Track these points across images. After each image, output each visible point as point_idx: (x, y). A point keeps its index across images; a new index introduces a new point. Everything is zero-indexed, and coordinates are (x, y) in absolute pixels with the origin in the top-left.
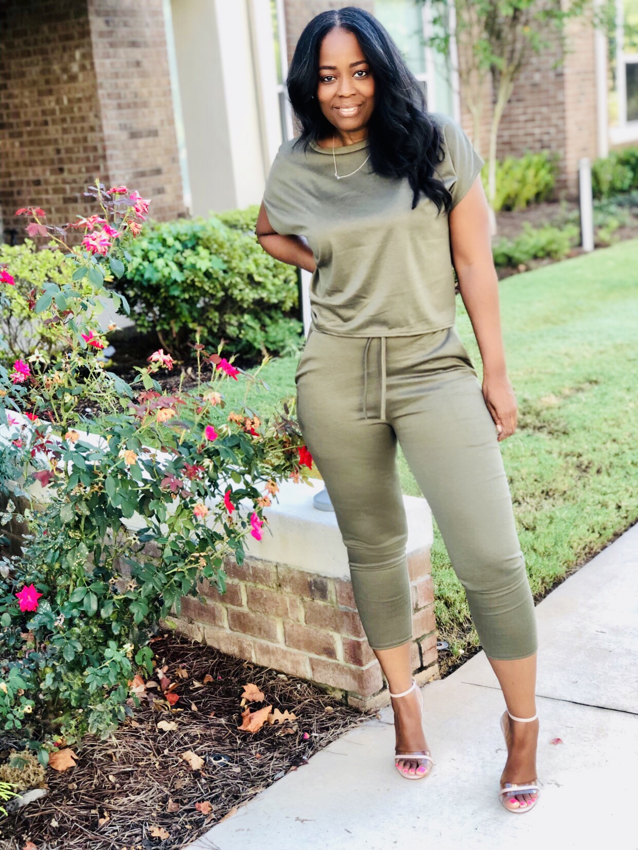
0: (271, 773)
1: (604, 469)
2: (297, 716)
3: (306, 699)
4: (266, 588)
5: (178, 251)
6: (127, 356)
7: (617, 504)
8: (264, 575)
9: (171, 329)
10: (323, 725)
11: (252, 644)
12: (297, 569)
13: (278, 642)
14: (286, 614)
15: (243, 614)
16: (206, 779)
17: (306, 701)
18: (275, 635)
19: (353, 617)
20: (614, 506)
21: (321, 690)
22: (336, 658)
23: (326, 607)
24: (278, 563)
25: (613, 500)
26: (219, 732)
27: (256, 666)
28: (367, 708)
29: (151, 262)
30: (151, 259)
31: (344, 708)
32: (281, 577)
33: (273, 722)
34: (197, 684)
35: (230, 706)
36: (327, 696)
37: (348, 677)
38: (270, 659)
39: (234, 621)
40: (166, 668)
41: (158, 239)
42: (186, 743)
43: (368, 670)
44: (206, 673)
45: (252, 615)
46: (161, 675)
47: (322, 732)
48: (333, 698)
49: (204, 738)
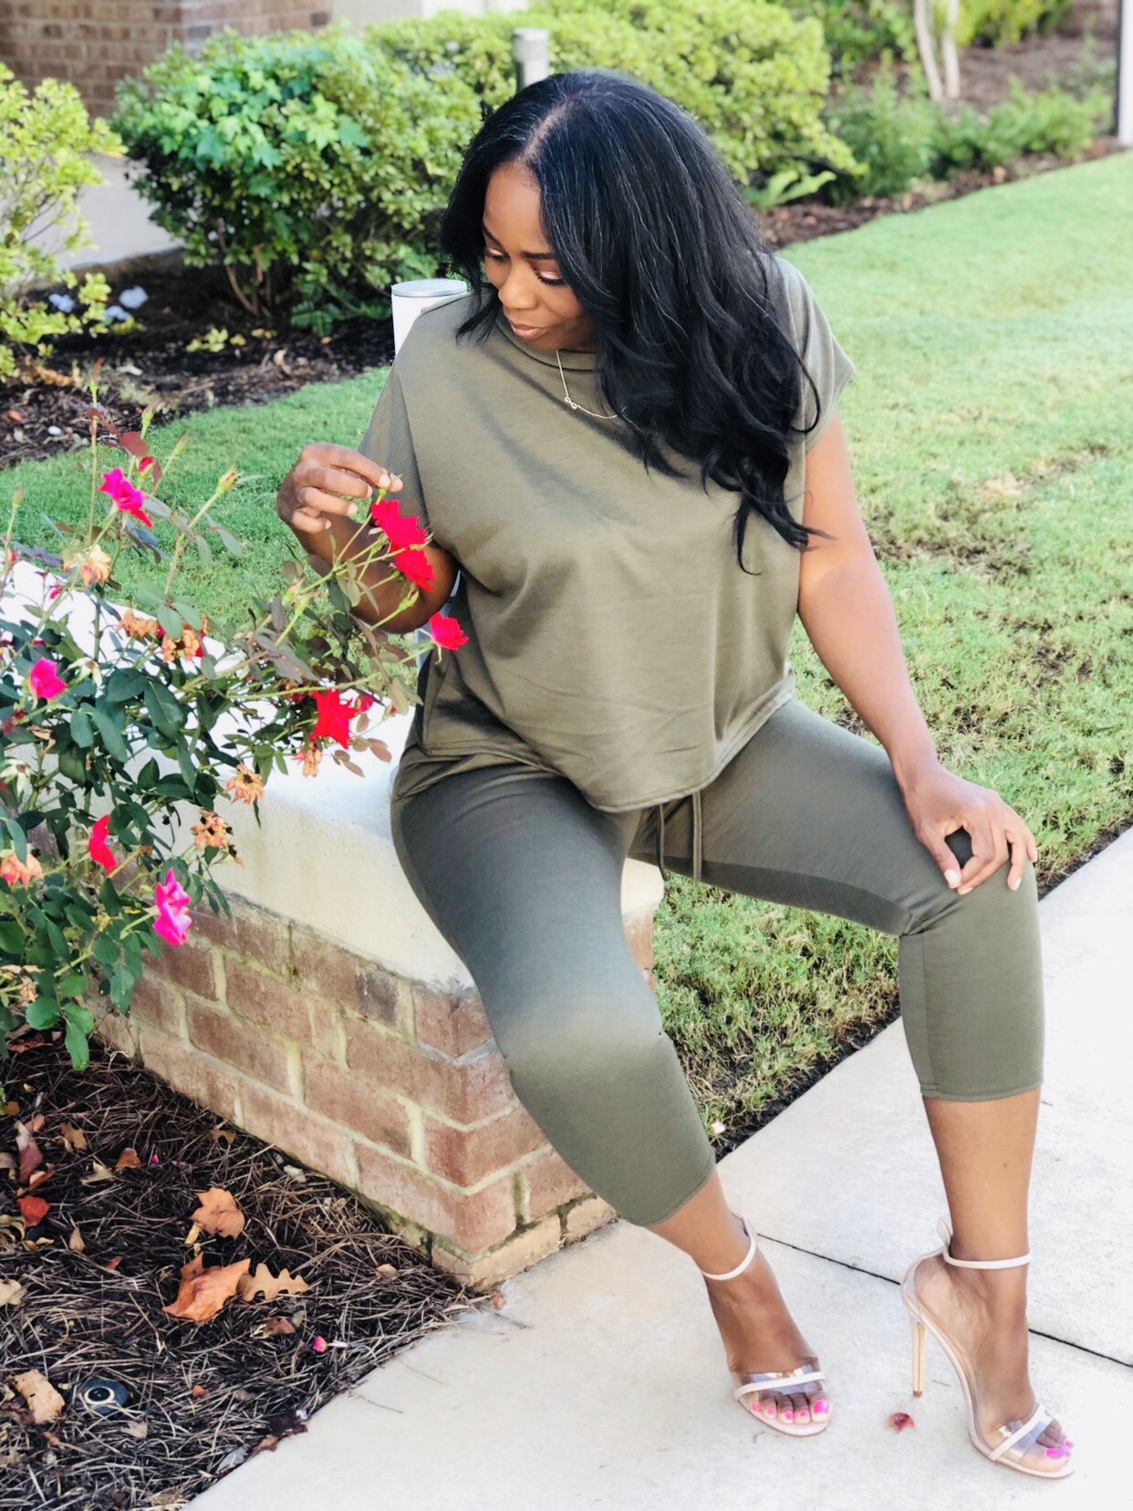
0: (214, 1451)
1: (1095, 665)
2: (309, 1282)
3: (337, 1241)
4: (266, 971)
5: (272, 102)
6: (167, 310)
7: (1115, 760)
8: (263, 942)
9: (254, 264)
10: (365, 1313)
11: (235, 1085)
12: (335, 942)
13: (291, 1095)
14: (307, 1037)
15: (218, 1018)
16: (58, 1454)
17: (337, 1247)
18: (284, 1078)
19: (450, 1078)
20: (1108, 765)
21: (377, 1220)
22: (409, 1156)
23: (391, 1040)
24: (292, 921)
25: (1106, 750)
26: (119, 1316)
27: (242, 1137)
28: (472, 1282)
29: (212, 121)
30: (215, 114)
31: (421, 1270)
32: (298, 953)
33: (250, 1297)
34: (102, 1172)
35: (161, 1241)
36: (387, 1237)
37: (435, 1204)
38: (272, 1127)
39: (198, 1027)
40: (38, 1122)
41: (235, 72)
42: (33, 1346)
43: (479, 1195)
44: (127, 1143)
45: (237, 1024)
46: (23, 1141)
47: (359, 1334)
48: (401, 1243)
49: (84, 1330)
